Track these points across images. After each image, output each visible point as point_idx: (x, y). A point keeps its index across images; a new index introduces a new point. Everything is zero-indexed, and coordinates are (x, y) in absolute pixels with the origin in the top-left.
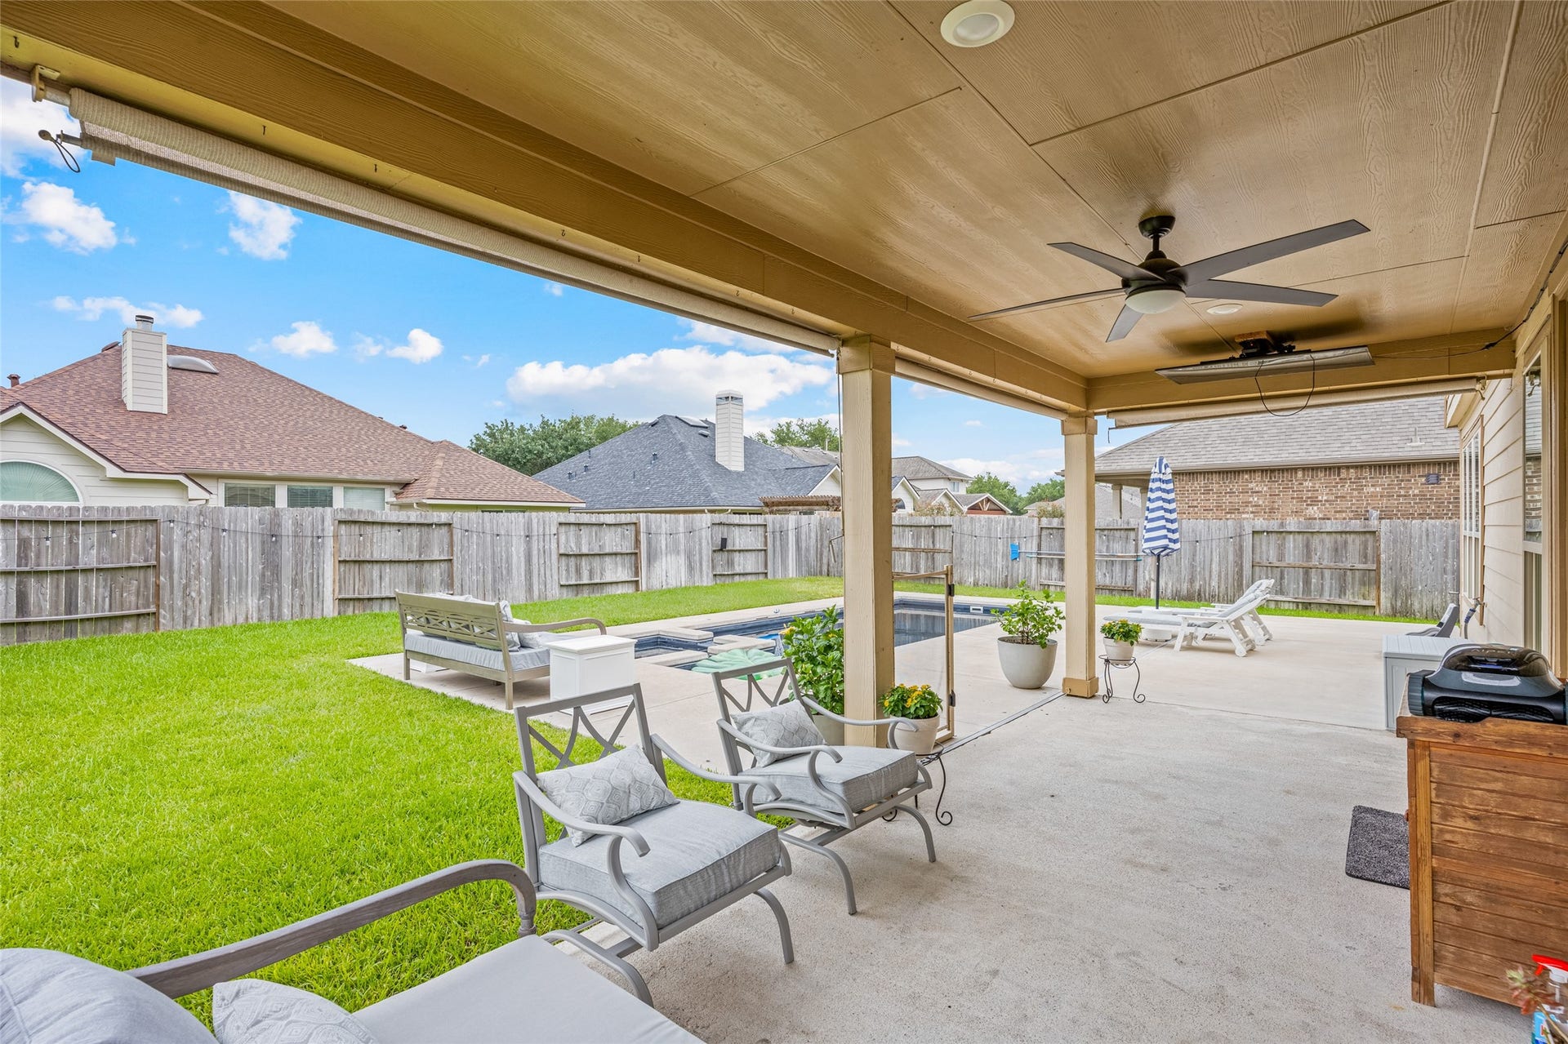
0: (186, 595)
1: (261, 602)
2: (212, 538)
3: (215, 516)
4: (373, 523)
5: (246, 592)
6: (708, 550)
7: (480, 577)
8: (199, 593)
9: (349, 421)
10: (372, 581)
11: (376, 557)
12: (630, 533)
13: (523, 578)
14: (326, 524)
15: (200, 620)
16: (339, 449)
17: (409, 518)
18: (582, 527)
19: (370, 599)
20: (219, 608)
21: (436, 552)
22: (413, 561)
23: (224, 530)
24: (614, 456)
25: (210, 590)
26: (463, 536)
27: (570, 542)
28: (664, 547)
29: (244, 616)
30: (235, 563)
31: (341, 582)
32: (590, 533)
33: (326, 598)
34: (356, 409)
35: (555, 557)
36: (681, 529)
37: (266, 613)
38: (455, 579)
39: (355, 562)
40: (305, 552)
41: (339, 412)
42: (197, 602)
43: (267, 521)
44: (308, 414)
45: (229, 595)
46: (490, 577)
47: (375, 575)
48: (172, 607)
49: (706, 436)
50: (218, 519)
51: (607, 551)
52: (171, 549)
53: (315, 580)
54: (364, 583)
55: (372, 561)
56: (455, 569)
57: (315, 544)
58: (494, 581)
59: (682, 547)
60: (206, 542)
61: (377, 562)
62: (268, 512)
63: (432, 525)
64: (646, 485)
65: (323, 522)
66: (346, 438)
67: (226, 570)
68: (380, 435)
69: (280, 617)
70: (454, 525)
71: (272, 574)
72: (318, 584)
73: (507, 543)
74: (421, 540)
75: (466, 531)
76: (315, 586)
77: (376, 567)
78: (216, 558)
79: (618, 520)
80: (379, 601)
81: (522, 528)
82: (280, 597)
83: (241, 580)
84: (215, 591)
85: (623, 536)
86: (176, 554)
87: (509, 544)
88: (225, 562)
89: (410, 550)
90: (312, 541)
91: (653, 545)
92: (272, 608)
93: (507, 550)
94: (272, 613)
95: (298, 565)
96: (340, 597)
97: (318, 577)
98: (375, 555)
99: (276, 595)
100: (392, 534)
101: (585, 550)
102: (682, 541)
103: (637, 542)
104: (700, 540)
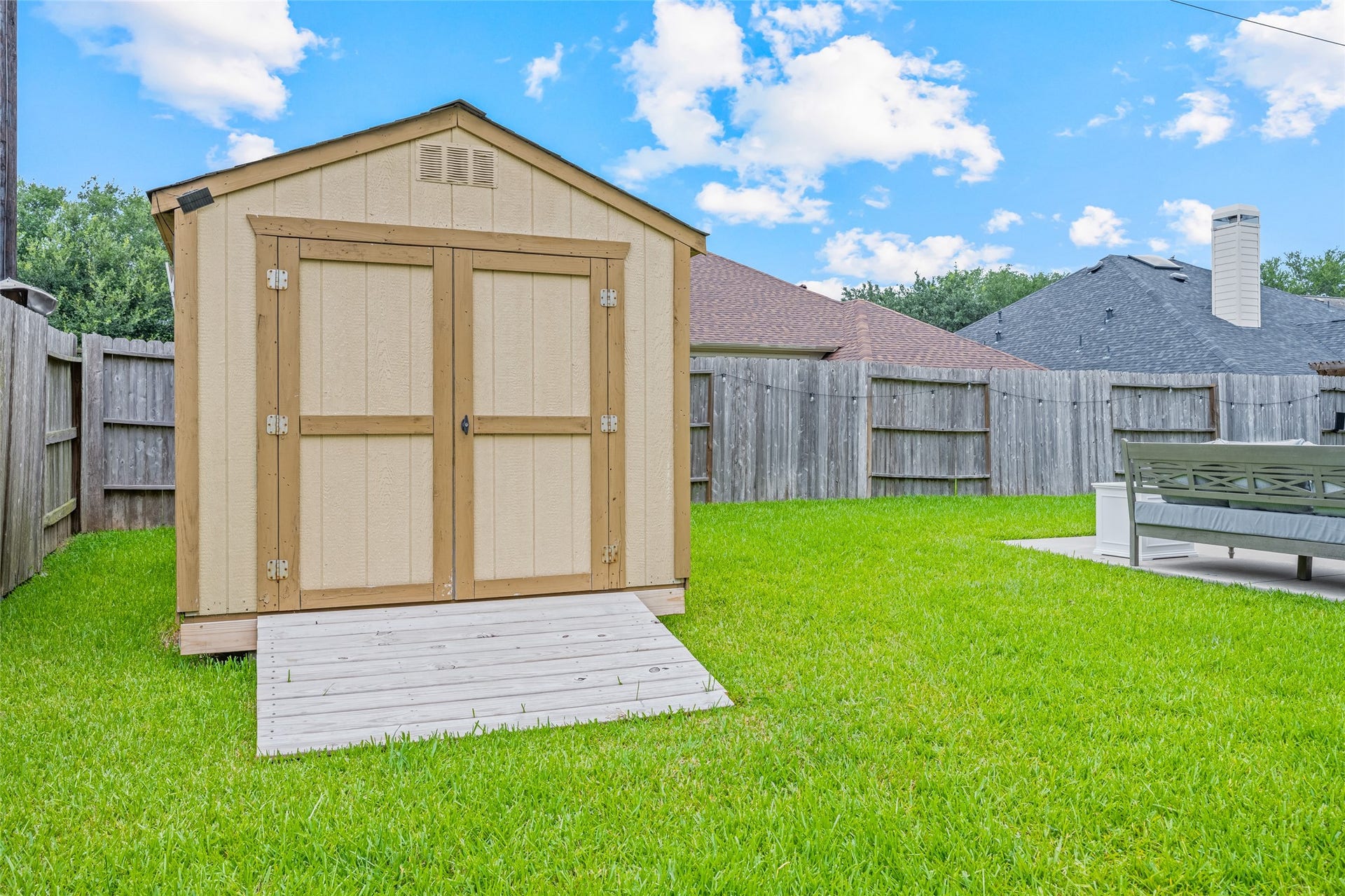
0: (735, 462)
1: (800, 475)
2: (758, 396)
3: (760, 370)
4: (904, 382)
5: (787, 463)
6: (1315, 431)
7: (1021, 458)
8: (746, 461)
9: (748, 282)
10: (903, 456)
11: (907, 426)
12: (1202, 402)
13: (1070, 461)
14: (861, 381)
15: (746, 493)
16: (750, 314)
17: (940, 375)
18: (1140, 392)
19: (902, 479)
20: (763, 480)
21: (969, 421)
22: (945, 432)
23: (768, 387)
24: (1038, 318)
25: (754, 457)
26: (1001, 401)
27: (1129, 413)
28: (1251, 424)
29: (784, 491)
30: (777, 426)
31: (874, 455)
32: (1150, 400)
33: (860, 474)
34: (750, 269)
35: (1108, 433)
36: (1276, 398)
37: (804, 490)
38: (993, 458)
39: (886, 430)
40: (840, 416)
41: (735, 273)
42: (743, 471)
43: (806, 378)
44: (707, 276)
45: (771, 465)
46: (1031, 456)
47: (906, 448)
48: (722, 475)
49: (1182, 281)
50: (762, 374)
51: (1172, 427)
52: (723, 408)
53: (850, 452)
54: (895, 458)
55: (904, 430)
56: (992, 445)
57: (850, 407)
58: (1036, 463)
59: (1278, 425)
60: (752, 400)
61: (908, 431)
62: (806, 365)
63: (965, 385)
64: (1103, 354)
65: (857, 378)
66: (752, 301)
67: (769, 436)
68: (784, 296)
69: (817, 495)
70: (991, 386)
71: (810, 443)
72: (853, 457)
73: (1050, 412)
74: (953, 406)
75: (1004, 394)
76: (850, 459)
77: (908, 438)
78: (760, 418)
79: (1186, 382)
80: (910, 483)
81: (1067, 393)
82: (817, 469)
83: (781, 447)
84: (759, 460)
85: (1193, 406)
86: (727, 414)
87: (1053, 413)
88: (767, 423)
89: (942, 418)
90: (847, 403)
91: (1236, 421)
92: (809, 485)
93: (1051, 421)
94: (809, 489)
95: (834, 431)
96: (874, 474)
97: (853, 447)
98: (906, 424)
99: (813, 468)
100: (923, 395)
101: (1143, 425)
102: (1278, 416)
103: (1214, 415)
104: (1303, 416)
